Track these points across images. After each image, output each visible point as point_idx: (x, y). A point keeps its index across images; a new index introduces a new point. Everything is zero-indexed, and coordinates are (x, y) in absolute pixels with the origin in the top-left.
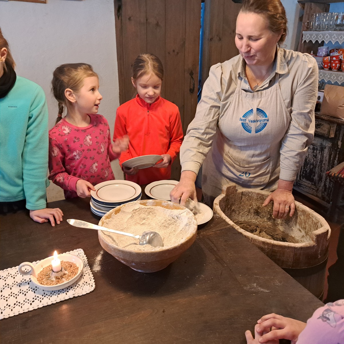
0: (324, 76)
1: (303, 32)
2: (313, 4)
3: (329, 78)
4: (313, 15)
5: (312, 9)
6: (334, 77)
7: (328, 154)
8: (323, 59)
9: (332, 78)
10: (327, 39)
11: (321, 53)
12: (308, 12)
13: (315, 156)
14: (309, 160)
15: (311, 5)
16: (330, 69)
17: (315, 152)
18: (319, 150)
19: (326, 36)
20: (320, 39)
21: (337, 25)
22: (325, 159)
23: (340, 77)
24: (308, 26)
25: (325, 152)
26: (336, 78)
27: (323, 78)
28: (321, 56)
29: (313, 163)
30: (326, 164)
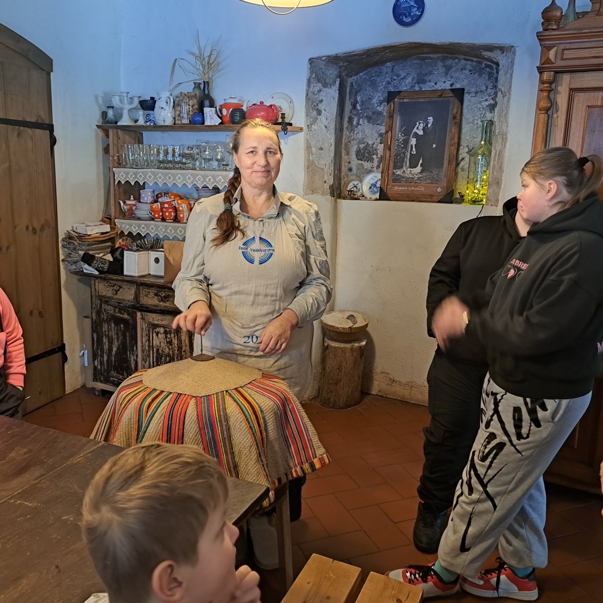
0: (157, 229)
1: (114, 169)
2: (119, 130)
3: (164, 232)
4: (124, 146)
5: (120, 138)
6: (171, 231)
7: (187, 337)
8: (151, 207)
9: (169, 232)
10: (150, 180)
11: (146, 198)
12: (115, 142)
13: (170, 343)
14: (162, 351)
15: (117, 132)
16: (163, 220)
17: (169, 336)
18: (174, 333)
19: (148, 175)
20: (141, 179)
21: (161, 162)
22: (184, 345)
23: (179, 230)
24: (119, 161)
25: (182, 334)
26: (173, 231)
27: (157, 232)
28: (147, 203)
29: (169, 353)
30: (187, 351)
